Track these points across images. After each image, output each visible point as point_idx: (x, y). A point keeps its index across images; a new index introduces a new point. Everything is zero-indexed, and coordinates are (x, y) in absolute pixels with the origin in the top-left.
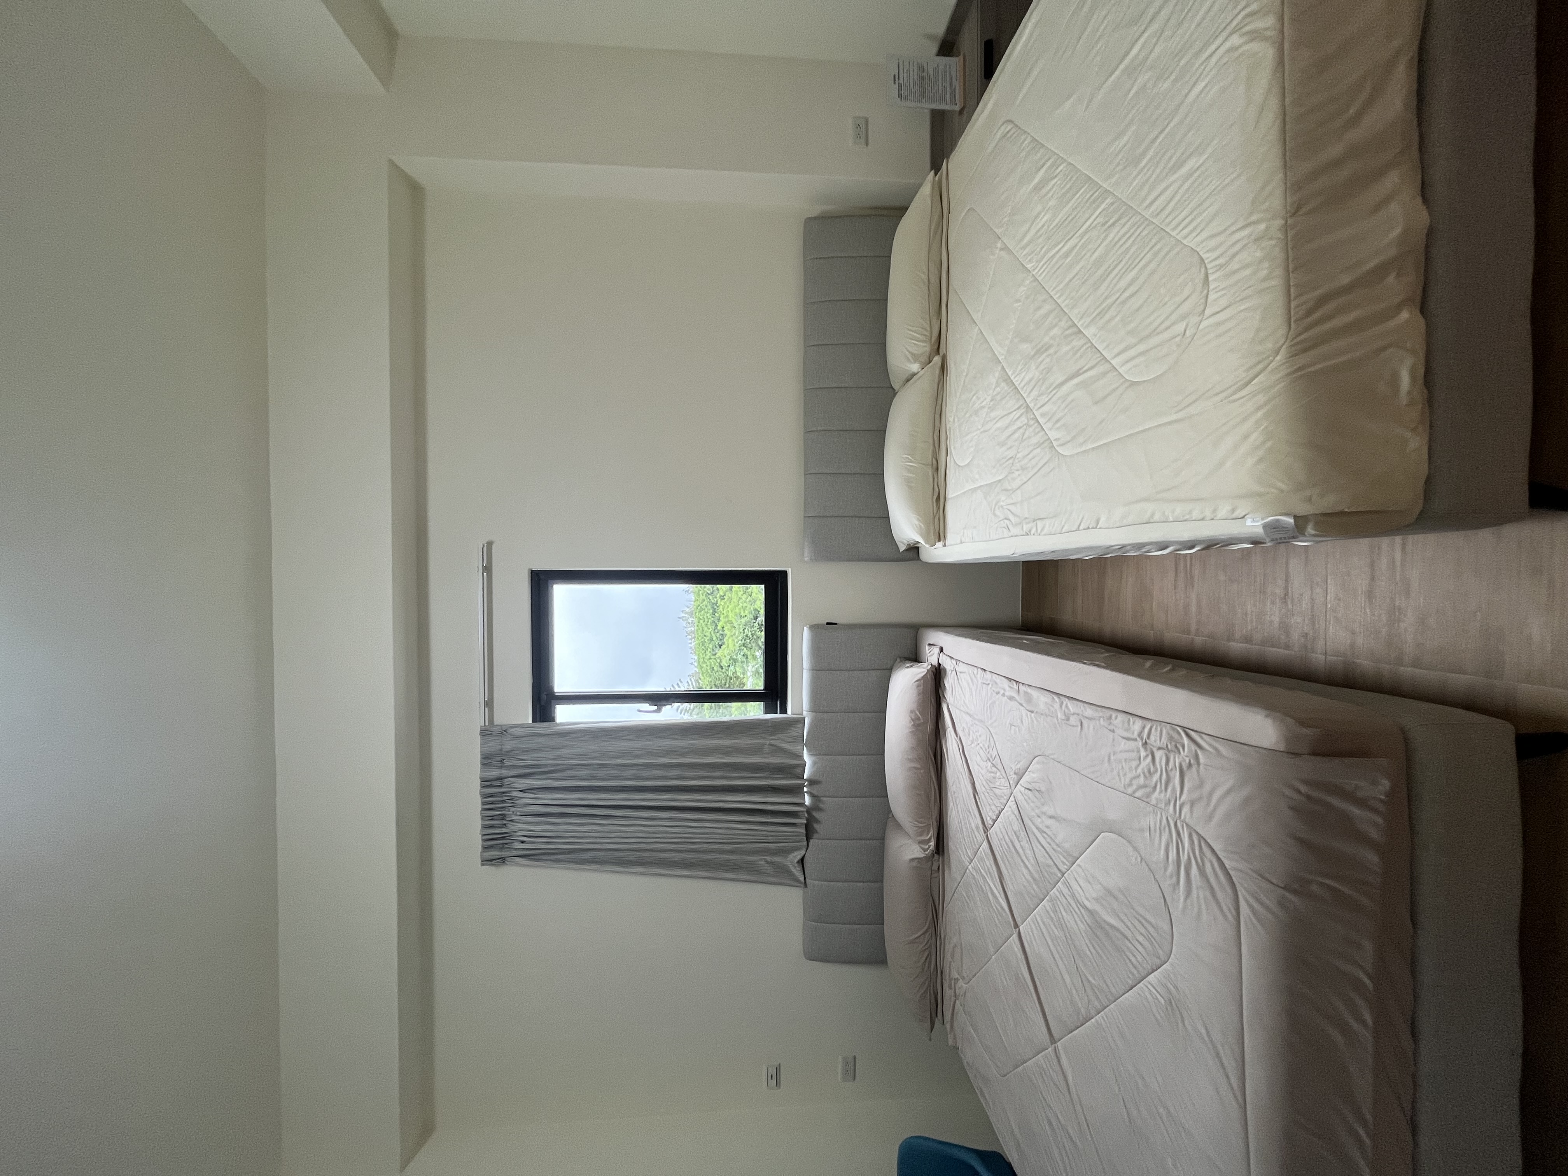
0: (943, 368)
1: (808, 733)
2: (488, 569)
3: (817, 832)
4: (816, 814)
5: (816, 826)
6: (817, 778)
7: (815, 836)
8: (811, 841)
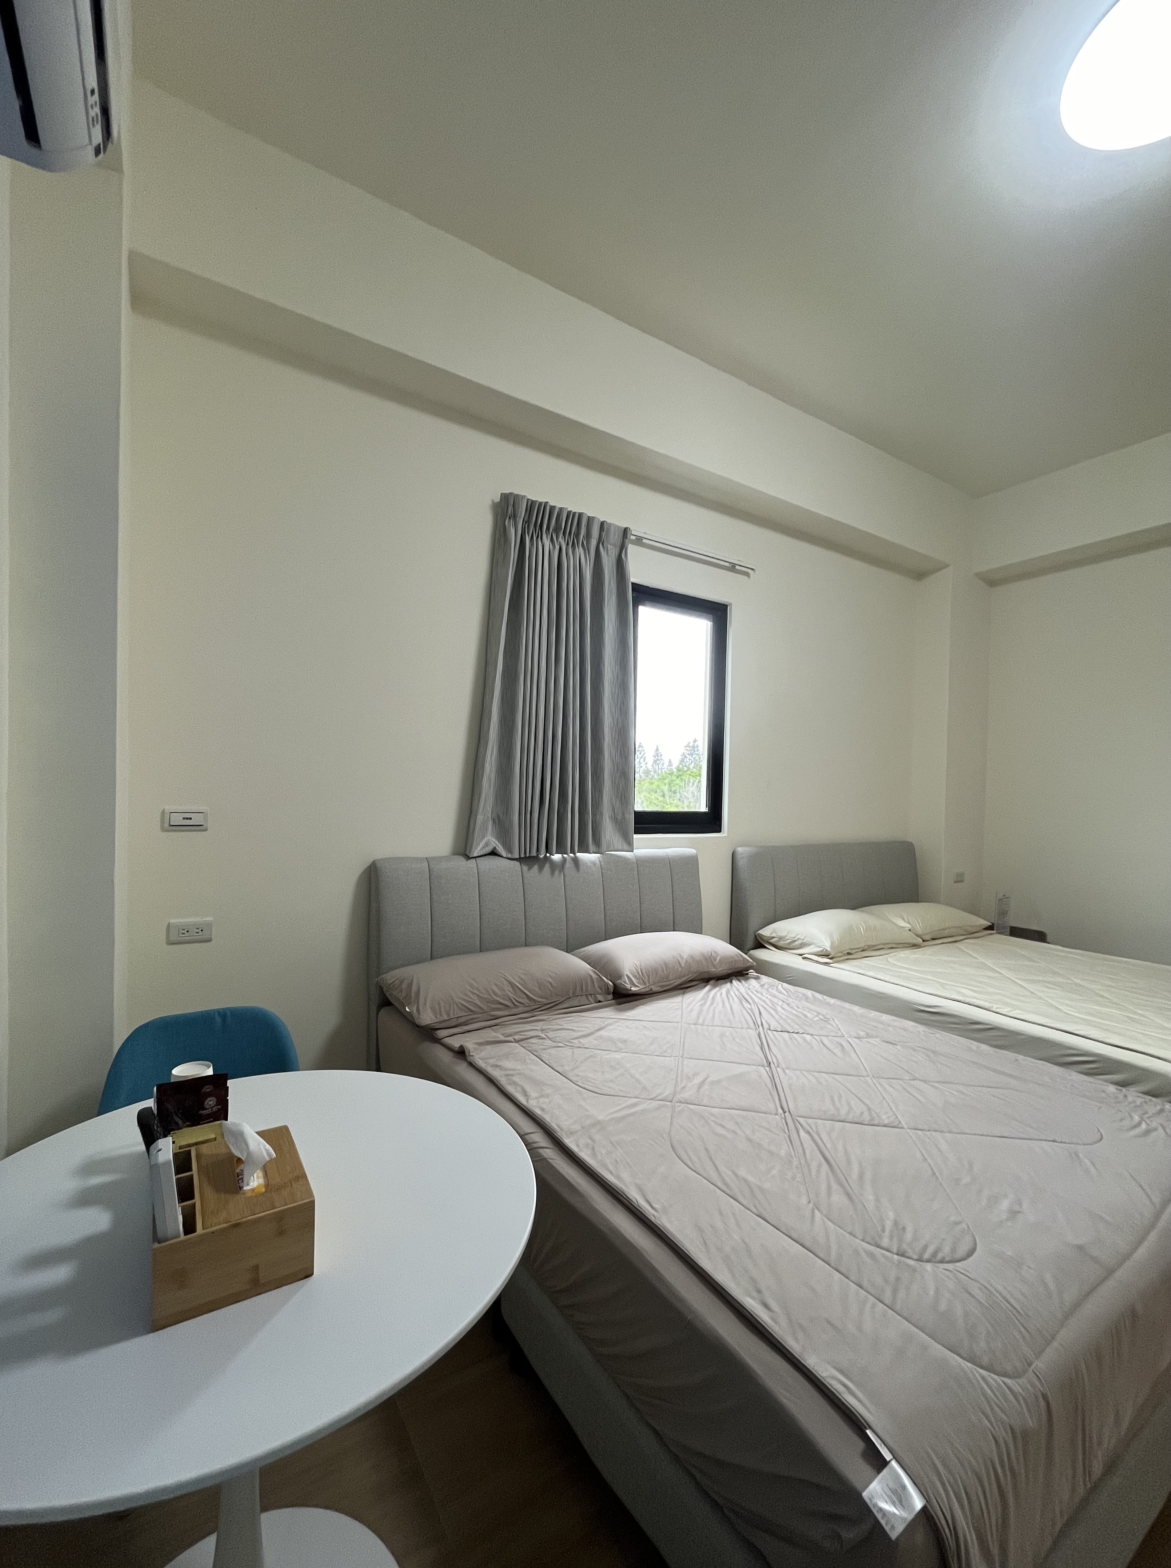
0: (915, 946)
1: (618, 857)
2: (732, 568)
3: (529, 869)
4: (547, 867)
5: (536, 867)
6: (581, 867)
7: (525, 868)
8: (517, 863)
